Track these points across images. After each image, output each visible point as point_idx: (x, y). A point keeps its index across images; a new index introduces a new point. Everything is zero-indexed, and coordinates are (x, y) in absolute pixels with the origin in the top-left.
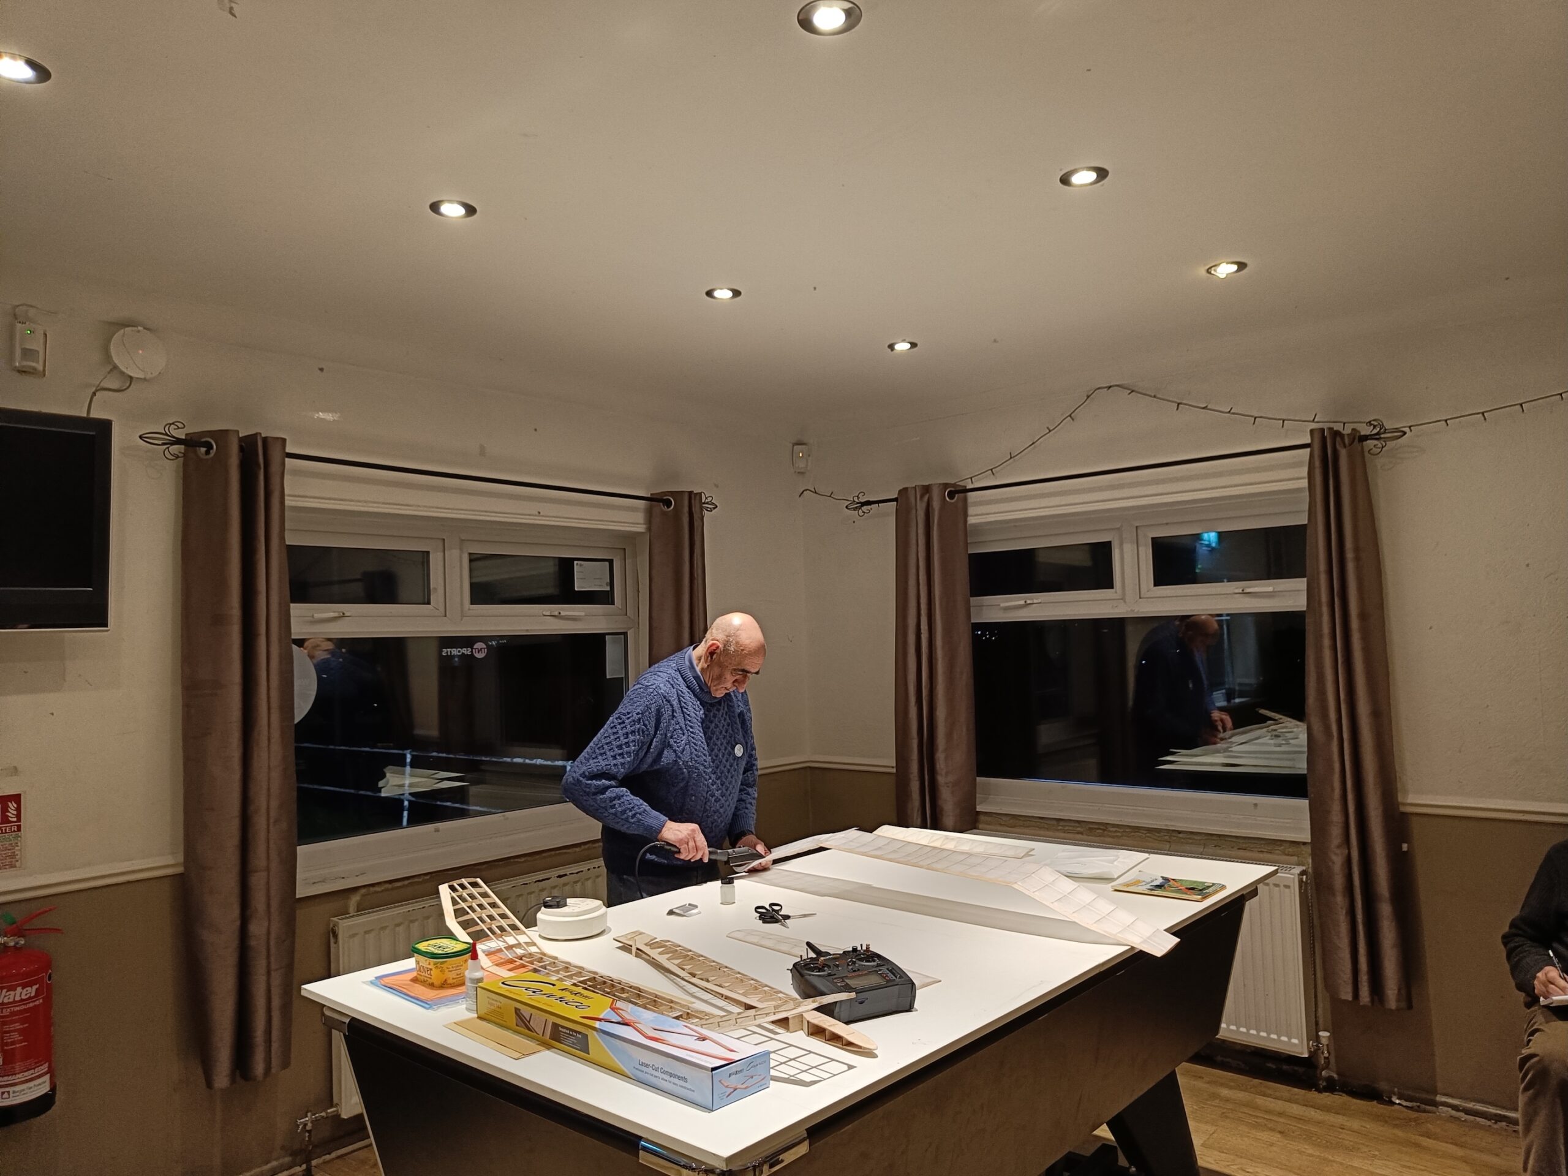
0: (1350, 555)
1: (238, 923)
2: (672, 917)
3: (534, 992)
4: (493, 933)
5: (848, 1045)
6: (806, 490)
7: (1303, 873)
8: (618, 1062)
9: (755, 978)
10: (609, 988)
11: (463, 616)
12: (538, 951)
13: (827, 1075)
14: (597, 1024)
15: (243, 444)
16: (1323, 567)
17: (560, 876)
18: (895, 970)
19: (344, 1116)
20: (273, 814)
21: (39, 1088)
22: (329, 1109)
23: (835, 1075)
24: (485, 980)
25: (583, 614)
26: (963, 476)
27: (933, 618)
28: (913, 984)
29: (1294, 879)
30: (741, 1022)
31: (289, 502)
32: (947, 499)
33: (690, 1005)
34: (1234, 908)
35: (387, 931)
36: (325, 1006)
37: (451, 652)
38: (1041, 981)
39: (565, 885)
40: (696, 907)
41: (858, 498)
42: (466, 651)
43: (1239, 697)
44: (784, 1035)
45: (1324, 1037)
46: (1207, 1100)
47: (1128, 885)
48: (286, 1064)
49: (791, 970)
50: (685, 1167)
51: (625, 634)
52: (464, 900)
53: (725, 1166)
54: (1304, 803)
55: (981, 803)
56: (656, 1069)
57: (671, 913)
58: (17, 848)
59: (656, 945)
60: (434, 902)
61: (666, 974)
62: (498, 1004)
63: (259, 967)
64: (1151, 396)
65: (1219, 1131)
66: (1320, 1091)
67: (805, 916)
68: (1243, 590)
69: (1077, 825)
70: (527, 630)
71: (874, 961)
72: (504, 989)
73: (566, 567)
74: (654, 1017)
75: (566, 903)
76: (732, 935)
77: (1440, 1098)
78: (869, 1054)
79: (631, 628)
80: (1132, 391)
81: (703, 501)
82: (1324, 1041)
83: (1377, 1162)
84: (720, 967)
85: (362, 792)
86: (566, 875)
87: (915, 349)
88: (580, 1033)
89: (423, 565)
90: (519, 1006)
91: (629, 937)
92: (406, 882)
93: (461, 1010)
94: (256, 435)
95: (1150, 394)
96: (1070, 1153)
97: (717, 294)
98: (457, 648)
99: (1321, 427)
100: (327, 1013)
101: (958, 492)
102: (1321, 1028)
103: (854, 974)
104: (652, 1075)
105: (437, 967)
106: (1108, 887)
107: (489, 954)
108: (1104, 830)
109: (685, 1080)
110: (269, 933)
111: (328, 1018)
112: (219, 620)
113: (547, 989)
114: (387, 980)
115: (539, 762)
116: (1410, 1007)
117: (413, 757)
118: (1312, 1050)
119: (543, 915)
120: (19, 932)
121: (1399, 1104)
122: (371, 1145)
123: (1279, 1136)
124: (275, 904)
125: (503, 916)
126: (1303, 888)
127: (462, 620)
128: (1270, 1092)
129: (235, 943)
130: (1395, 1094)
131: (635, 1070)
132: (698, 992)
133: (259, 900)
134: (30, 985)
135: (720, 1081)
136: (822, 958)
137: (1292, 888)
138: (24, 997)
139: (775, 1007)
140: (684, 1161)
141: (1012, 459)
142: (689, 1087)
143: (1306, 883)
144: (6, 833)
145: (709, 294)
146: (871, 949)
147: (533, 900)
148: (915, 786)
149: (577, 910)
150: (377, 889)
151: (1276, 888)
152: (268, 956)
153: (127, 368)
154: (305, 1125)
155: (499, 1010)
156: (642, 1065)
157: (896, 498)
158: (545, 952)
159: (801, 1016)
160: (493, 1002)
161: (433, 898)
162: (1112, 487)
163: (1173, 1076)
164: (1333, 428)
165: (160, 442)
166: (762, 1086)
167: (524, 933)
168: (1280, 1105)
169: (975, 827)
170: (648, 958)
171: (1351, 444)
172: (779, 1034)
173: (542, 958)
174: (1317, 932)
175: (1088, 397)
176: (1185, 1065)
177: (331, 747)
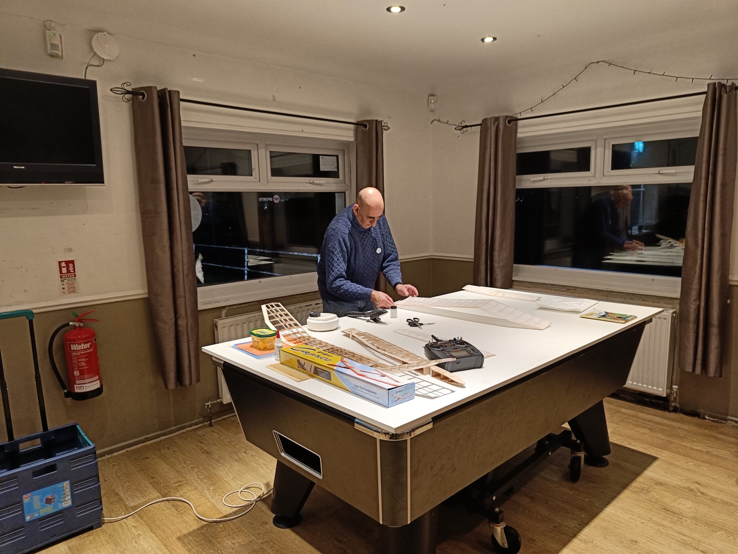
0: (721, 152)
1: (174, 320)
3: (306, 353)
4: (287, 327)
5: (451, 382)
6: (435, 120)
7: (674, 313)
8: (344, 384)
9: (407, 350)
10: (340, 352)
11: (268, 182)
12: (307, 335)
13: (441, 395)
14: (335, 368)
15: (159, 94)
16: (705, 158)
17: (316, 304)
18: (474, 349)
19: (225, 403)
20: (185, 272)
21: (95, 385)
22: (218, 399)
23: (445, 395)
24: (283, 347)
25: (324, 182)
26: (516, 111)
27: (497, 186)
28: (483, 356)
29: (669, 315)
30: (401, 369)
31: (183, 124)
32: (507, 124)
33: (377, 361)
34: (639, 328)
35: (239, 326)
36: (212, 356)
37: (263, 199)
38: (545, 357)
41: (461, 124)
42: (270, 199)
44: (421, 376)
45: (675, 388)
46: (615, 413)
47: (588, 315)
48: (198, 380)
49: (424, 347)
50: (375, 431)
51: (345, 193)
52: (273, 312)
53: (394, 432)
54: (679, 279)
55: (515, 276)
56: (362, 388)
58: (75, 284)
59: (361, 334)
60: (259, 314)
61: (366, 347)
62: (290, 357)
63: (184, 339)
64: (620, 67)
65: (619, 427)
66: (669, 412)
67: (430, 324)
68: (659, 172)
69: (562, 287)
70: (298, 190)
71: (464, 345)
72: (292, 352)
73: (316, 158)
74: (361, 366)
75: (320, 315)
76: (396, 331)
77: (729, 417)
78: (461, 386)
79: (347, 190)
80: (610, 64)
81: (383, 125)
82: (675, 390)
83: (696, 444)
84: (391, 345)
85: (226, 267)
87: (495, 41)
88: (327, 371)
89: (249, 160)
90: (299, 359)
91: (349, 330)
92: (247, 305)
93: (274, 359)
94: (165, 89)
95: (620, 66)
96: (551, 433)
97: (392, 9)
98: (265, 197)
99: (714, 82)
100: (214, 359)
101: (513, 120)
102: (674, 384)
103: (454, 350)
104: (360, 391)
105: (261, 341)
106: (578, 315)
107: (285, 336)
108: (575, 290)
109: (376, 394)
110: (187, 324)
111: (214, 361)
112: (155, 181)
113: (312, 352)
114: (239, 346)
115: (305, 254)
116: (720, 376)
117: (248, 251)
118: (668, 393)
119: (310, 320)
120: (80, 321)
121: (708, 419)
122: (236, 415)
123: (648, 430)
124: (189, 312)
125: (291, 320)
126: (673, 319)
127: (267, 184)
128: (645, 411)
129: (173, 328)
130: (707, 415)
131: (352, 388)
132: (381, 355)
133: (182, 311)
134: (87, 343)
135: (392, 395)
136: (439, 343)
137: (668, 319)
138: (85, 348)
139: (417, 363)
140: (375, 428)
141: (542, 103)
142: (377, 397)
143: (675, 317)
144: (70, 277)
145: (389, 9)
146: (463, 339)
147: (304, 314)
148: (483, 268)
149: (325, 318)
150: (234, 307)
151: (660, 320)
152: (188, 335)
153: (101, 54)
154: (208, 406)
155: (290, 360)
156: (355, 386)
157: (480, 125)
158: (310, 336)
159: (429, 368)
160: (287, 357)
161: (260, 312)
162: (595, 117)
163: (601, 402)
164: (721, 83)
165: (120, 93)
166: (411, 398)
167: (301, 328)
168: (650, 417)
169: (512, 288)
170: (357, 340)
171: (730, 91)
172: (418, 375)
173: (309, 339)
174: (678, 342)
175: (586, 68)
176: (607, 398)
177: (212, 246)
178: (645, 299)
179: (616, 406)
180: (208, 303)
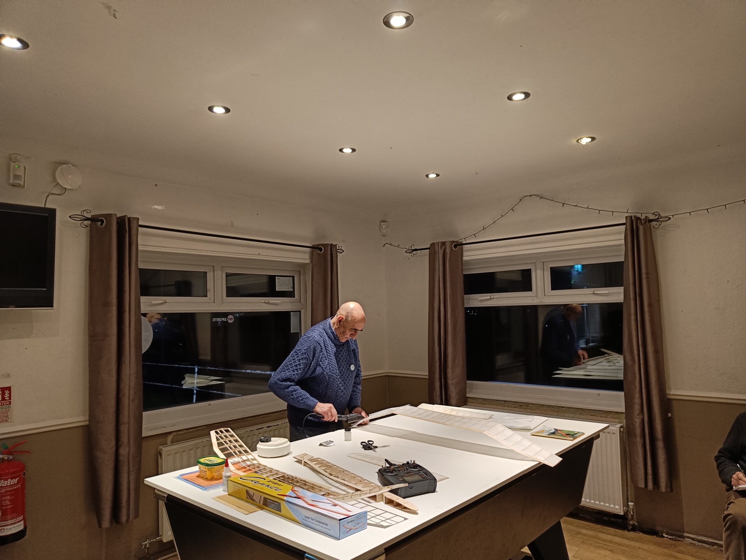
0: (644, 276)
1: (114, 449)
2: (321, 447)
3: (255, 482)
4: (236, 454)
5: (404, 508)
6: (387, 243)
7: (621, 427)
8: (294, 515)
9: (360, 476)
10: (291, 481)
11: (223, 302)
12: (257, 463)
13: (394, 523)
14: (285, 498)
15: (119, 221)
16: (631, 281)
17: (268, 427)
18: (427, 473)
19: (164, 541)
20: (131, 397)
21: (18, 527)
22: (157, 537)
23: (398, 523)
24: (232, 477)
25: (280, 302)
26: (461, 237)
27: (446, 305)
28: (435, 479)
29: (617, 430)
30: (354, 497)
31: (140, 248)
32: (453, 248)
33: (329, 489)
34: (588, 444)
35: (186, 453)
36: (155, 489)
37: (217, 320)
38: (497, 478)
39: (270, 431)
40: (333, 442)
41: (411, 247)
42: (224, 319)
43: (592, 342)
44: (374, 504)
45: (631, 505)
46: (575, 535)
47: (538, 433)
48: (137, 516)
49: (378, 473)
51: (300, 312)
52: (222, 438)
54: (622, 393)
55: (469, 393)
56: (313, 520)
57: (321, 445)
58: (9, 413)
59: (314, 460)
60: (208, 439)
61: (318, 474)
62: (238, 488)
63: (124, 470)
64: (550, 200)
65: (581, 549)
66: (629, 531)
67: (384, 446)
68: (593, 292)
69: (514, 403)
70: (253, 310)
71: (417, 468)
72: (241, 481)
73: (272, 279)
74: (312, 495)
75: (271, 440)
76: (349, 456)
77: (686, 534)
78: (415, 513)
79: (303, 309)
80: (542, 198)
81: (337, 249)
82: (631, 507)
84: (344, 471)
85: (174, 386)
86: (271, 426)
87: (438, 177)
88: (277, 502)
89: (204, 278)
90: (248, 489)
91: (301, 456)
92: (195, 429)
93: (220, 491)
94: (125, 216)
97: (344, 150)
98: (220, 318)
99: (631, 215)
100: (156, 492)
101: (459, 245)
102: (630, 501)
103: (407, 474)
104: (311, 522)
105: (209, 471)
106: (529, 433)
107: (234, 464)
108: (527, 406)
109: (326, 525)
110: (129, 453)
111: (157, 494)
112: (106, 304)
113: (261, 481)
114: (185, 476)
115: (259, 372)
116: (672, 491)
117: (199, 370)
118: (625, 511)
119: (260, 446)
120: (9, 453)
121: (666, 537)
122: (177, 555)
123: (609, 552)
124: (132, 439)
125: (241, 446)
126: (621, 434)
127: (222, 304)
128: (605, 531)
129: (113, 458)
130: (664, 533)
131: (302, 519)
132: (333, 482)
133: (124, 439)
134: (15, 478)
135: (343, 526)
136: (392, 467)
137: (616, 434)
138: (11, 484)
139: (370, 490)
141: (484, 230)
142: (329, 528)
143: (623, 432)
144: (4, 405)
145: (341, 150)
146: (416, 463)
147: (255, 438)
148: (437, 385)
149: (276, 443)
150: (181, 432)
151: (609, 435)
152: (129, 465)
153: (64, 184)
154: (146, 545)
155: (238, 491)
156: (306, 518)
157: (429, 248)
158: (261, 463)
159: (382, 494)
160: (236, 487)
161: (208, 437)
162: (532, 243)
163: (559, 524)
164: (636, 216)
165: (79, 219)
166: (364, 528)
167: (251, 454)
168: (610, 537)
169: (466, 405)
170: (310, 466)
171: (645, 223)
172: (371, 503)
173: (259, 466)
174: (628, 455)
175: (521, 200)
176: (565, 518)
177: (160, 364)
178: (594, 414)
179: (576, 527)
180: (153, 429)
